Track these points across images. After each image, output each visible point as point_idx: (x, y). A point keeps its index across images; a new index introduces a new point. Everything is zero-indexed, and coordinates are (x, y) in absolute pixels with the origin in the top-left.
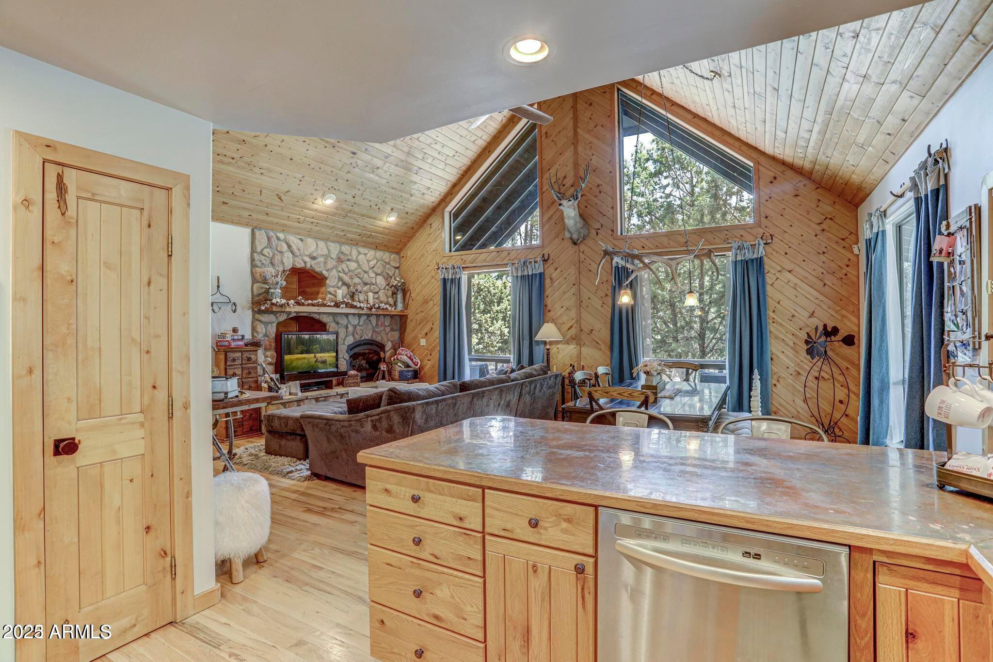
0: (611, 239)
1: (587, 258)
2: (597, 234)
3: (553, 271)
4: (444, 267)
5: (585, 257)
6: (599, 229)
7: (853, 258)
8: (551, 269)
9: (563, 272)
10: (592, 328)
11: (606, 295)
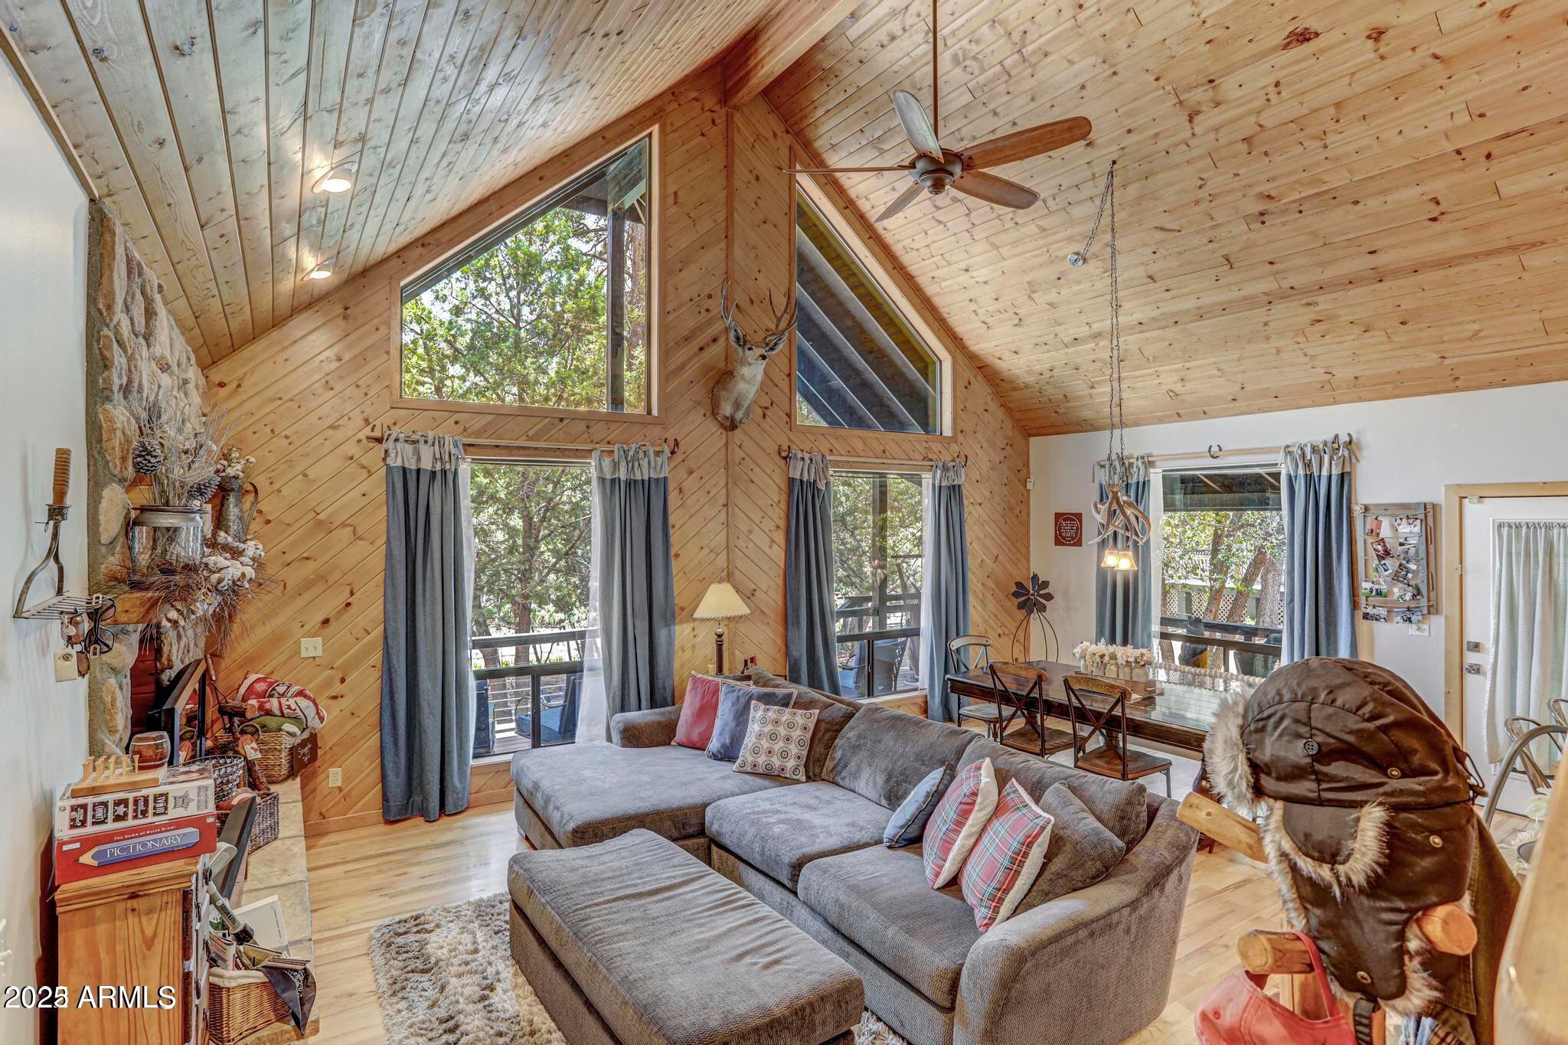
0: (787, 430)
1: (747, 458)
2: (764, 416)
3: (685, 476)
4: (402, 436)
5: (744, 456)
6: (767, 408)
7: (1025, 493)
8: (682, 472)
9: (703, 481)
10: (754, 586)
11: (778, 527)
